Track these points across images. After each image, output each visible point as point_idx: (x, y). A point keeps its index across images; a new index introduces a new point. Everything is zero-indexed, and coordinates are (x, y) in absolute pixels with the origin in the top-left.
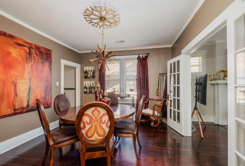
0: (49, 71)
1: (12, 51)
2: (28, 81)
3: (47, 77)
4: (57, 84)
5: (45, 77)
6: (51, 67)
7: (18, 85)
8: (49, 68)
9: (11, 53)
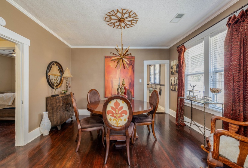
0: (133, 72)
1: (110, 65)
2: (118, 80)
3: (130, 77)
4: (140, 81)
5: (129, 77)
6: (134, 69)
7: (113, 82)
8: (132, 70)
9: (110, 66)
